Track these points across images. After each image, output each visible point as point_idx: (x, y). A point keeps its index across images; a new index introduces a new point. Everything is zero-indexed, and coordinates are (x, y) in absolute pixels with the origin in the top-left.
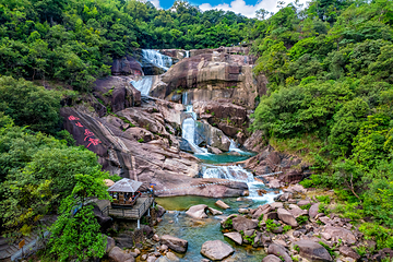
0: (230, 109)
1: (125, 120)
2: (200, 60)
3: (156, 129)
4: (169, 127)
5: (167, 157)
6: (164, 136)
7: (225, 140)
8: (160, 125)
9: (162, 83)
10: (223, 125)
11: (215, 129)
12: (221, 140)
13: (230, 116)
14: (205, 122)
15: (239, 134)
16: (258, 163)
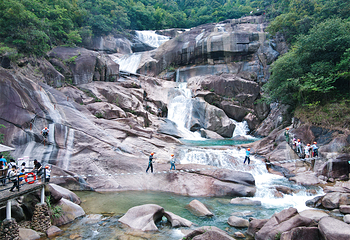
0: (236, 83)
1: (89, 93)
2: (199, 32)
3: (129, 104)
4: (152, 105)
5: (129, 134)
6: (139, 114)
7: (227, 122)
8: (136, 101)
9: (151, 60)
10: (226, 104)
11: (214, 107)
12: (221, 122)
13: (236, 93)
14: (201, 100)
15: (249, 116)
16: (275, 146)
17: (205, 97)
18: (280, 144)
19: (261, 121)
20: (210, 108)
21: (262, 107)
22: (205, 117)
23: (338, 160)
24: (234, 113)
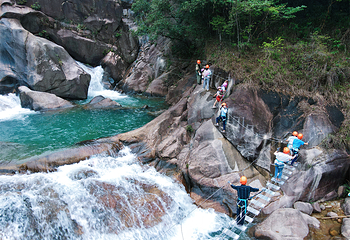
10: (68, 34)
11: (45, 42)
12: (61, 72)
13: (83, 16)
14: (15, 26)
15: (110, 58)
16: (190, 132)
17: (23, 20)
18: (200, 130)
19: (129, 64)
20: (35, 42)
21: (128, 42)
22: (26, 62)
23: (330, 168)
24: (84, 52)
